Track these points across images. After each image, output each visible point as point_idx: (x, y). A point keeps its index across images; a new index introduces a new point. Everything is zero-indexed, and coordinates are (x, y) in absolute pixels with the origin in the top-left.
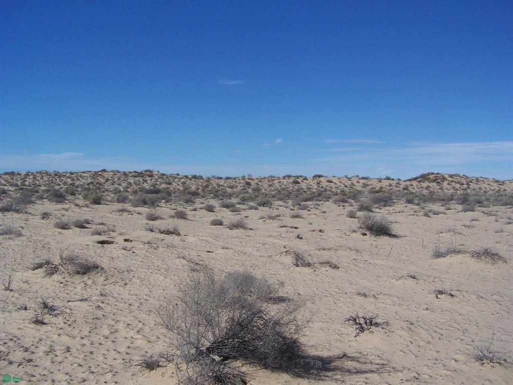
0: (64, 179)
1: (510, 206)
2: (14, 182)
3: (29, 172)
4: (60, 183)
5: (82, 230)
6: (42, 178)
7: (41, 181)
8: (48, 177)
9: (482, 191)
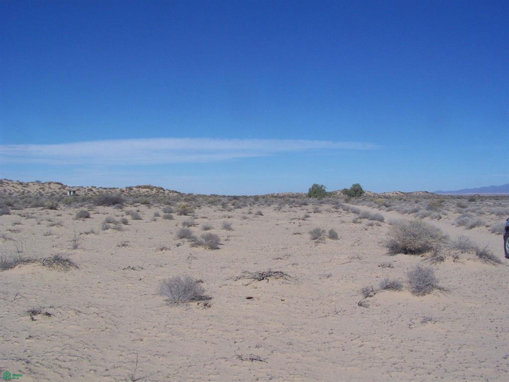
1: (41, 208)
9: (7, 193)
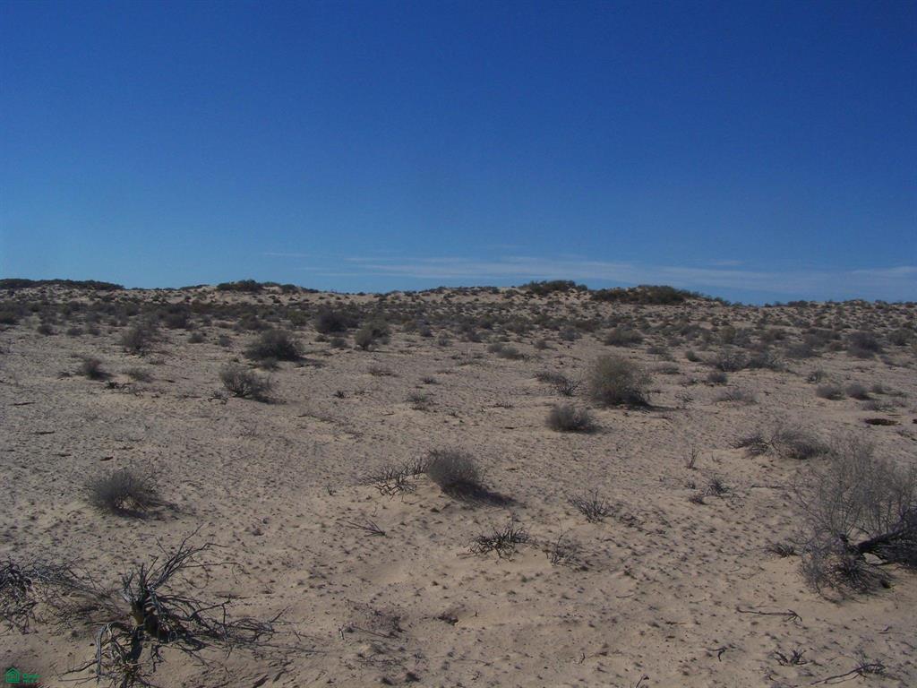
0: (894, 315)
2: (803, 318)
3: (830, 302)
4: (885, 322)
5: (858, 401)
6: (853, 313)
7: (851, 318)
8: (864, 311)
